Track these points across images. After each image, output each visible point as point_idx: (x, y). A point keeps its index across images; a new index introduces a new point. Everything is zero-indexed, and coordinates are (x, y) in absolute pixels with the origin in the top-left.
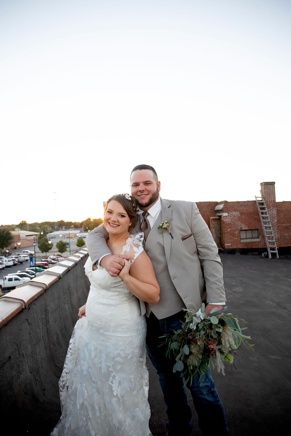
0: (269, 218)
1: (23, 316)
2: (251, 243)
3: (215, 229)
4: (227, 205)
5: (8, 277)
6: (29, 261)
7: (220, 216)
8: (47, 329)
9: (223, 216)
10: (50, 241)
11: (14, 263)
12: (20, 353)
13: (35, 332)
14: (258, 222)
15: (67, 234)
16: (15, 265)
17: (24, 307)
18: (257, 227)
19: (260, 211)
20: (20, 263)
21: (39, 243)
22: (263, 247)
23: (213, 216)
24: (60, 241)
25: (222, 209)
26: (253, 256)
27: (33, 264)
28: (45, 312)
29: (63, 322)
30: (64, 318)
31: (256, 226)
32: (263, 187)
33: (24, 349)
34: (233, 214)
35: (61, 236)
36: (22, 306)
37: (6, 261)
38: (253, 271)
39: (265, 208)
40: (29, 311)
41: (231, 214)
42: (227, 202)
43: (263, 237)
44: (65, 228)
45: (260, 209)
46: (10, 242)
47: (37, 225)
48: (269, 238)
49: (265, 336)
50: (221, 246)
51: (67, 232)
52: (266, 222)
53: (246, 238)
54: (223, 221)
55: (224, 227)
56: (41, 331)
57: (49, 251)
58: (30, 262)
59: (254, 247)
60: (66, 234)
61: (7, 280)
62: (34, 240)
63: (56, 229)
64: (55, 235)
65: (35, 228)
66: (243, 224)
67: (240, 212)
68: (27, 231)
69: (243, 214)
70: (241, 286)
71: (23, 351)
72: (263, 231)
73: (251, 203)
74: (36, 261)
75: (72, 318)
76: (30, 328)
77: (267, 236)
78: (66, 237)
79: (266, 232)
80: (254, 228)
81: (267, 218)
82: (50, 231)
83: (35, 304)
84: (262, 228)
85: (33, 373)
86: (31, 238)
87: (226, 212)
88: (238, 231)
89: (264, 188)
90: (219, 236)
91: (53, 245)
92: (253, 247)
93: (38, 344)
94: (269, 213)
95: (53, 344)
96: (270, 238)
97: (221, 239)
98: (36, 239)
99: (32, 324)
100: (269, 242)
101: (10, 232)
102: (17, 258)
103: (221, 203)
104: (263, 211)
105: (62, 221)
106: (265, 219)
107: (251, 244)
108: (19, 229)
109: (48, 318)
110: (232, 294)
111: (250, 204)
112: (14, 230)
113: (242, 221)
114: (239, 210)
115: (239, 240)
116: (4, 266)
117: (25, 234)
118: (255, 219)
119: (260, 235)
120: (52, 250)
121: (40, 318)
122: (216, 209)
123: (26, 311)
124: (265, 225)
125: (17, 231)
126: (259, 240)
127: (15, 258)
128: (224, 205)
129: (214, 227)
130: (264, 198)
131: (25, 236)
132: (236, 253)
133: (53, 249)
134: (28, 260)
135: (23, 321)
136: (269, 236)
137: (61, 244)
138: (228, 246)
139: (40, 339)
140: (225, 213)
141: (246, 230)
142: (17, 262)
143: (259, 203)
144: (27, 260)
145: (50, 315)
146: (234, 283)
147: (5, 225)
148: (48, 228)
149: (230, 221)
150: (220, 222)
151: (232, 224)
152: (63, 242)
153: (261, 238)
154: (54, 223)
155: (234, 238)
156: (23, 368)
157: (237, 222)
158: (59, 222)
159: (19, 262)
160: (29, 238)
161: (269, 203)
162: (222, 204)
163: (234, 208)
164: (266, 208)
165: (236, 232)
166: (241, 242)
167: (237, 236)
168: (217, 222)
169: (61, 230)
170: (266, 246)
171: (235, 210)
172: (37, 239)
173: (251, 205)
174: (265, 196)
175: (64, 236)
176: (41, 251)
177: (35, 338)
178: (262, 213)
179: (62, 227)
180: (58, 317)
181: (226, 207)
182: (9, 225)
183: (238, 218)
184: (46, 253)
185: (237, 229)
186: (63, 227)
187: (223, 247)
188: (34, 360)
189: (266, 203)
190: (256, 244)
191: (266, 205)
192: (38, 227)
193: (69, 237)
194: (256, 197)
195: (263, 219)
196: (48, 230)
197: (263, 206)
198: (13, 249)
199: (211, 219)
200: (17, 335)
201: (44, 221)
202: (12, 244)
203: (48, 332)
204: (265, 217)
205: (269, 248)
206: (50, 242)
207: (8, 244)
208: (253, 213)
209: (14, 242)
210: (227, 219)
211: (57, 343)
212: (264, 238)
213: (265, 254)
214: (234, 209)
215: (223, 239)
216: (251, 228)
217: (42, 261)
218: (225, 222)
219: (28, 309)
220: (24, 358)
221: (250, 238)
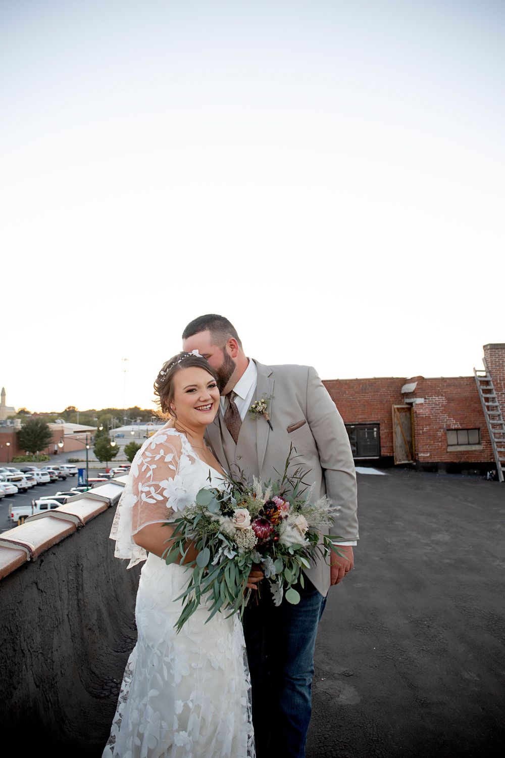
0: (499, 409)
1: (28, 576)
2: (467, 452)
3: (401, 427)
4: (422, 384)
5: (40, 502)
6: (77, 475)
7: (411, 404)
8: (79, 600)
9: (416, 404)
10: (113, 441)
11: (52, 478)
12: (17, 648)
13: (52, 607)
14: (480, 414)
15: (144, 431)
16: (53, 481)
17: (29, 560)
18: (478, 425)
19: (482, 396)
20: (61, 479)
21: (96, 445)
22: (489, 461)
23: (398, 403)
24: (131, 443)
25: (414, 392)
26: (469, 477)
27: (83, 481)
28: (76, 568)
29: (112, 587)
30: (115, 581)
31: (475, 422)
32: (489, 353)
33: (25, 640)
34: (434, 400)
35: (133, 433)
36: (26, 557)
37: (38, 474)
38: (470, 505)
39: (492, 389)
40: (41, 567)
41: (430, 400)
42: (424, 378)
43: (489, 442)
44: (141, 421)
45: (483, 392)
46: (47, 442)
47: (94, 415)
48: (499, 444)
49: (494, 630)
50: (412, 457)
51: (144, 427)
52: (494, 416)
53: (458, 444)
54: (416, 412)
55: (417, 423)
56: (66, 605)
57: (113, 459)
58: (79, 477)
59: (473, 461)
60: (142, 430)
61: (38, 506)
62: (87, 439)
63: (125, 422)
64: (123, 431)
65: (91, 419)
66: (452, 419)
67: (447, 397)
68: (76, 423)
69: (451, 400)
70: (447, 531)
71: (24, 645)
72: (488, 431)
73: (466, 382)
74: (89, 476)
75: (132, 580)
76: (42, 599)
77: (496, 440)
78: (142, 437)
79: (494, 434)
80: (472, 427)
81: (495, 409)
82: (115, 424)
83: (55, 554)
84: (486, 427)
85: (41, 686)
86: (82, 435)
87: (421, 397)
88: (442, 430)
89: (491, 354)
90: (409, 439)
91: (119, 449)
92: (470, 461)
93: (56, 628)
94: (500, 399)
95: (90, 629)
96: (501, 444)
97: (412, 444)
98: (91, 438)
99: (45, 592)
100: (499, 452)
101: (48, 424)
102: (57, 469)
103: (412, 380)
104: (488, 396)
105: (136, 409)
106: (493, 410)
107: (466, 454)
108: (63, 421)
109: (81, 580)
110: (430, 546)
111: (464, 383)
112: (55, 422)
113: (449, 413)
114: (445, 394)
115: (444, 447)
116: (35, 483)
117: (72, 429)
118: (474, 410)
119: (482, 438)
120: (116, 459)
121: (64, 579)
122: (403, 392)
123: (34, 567)
124: (491, 421)
125: (59, 423)
126: (482, 449)
127: (53, 469)
128: (417, 384)
129: (399, 423)
130: (489, 373)
131: (73, 433)
132: (439, 471)
133: (119, 456)
134: (76, 473)
135: (27, 586)
136: (500, 440)
137: (133, 448)
138: (425, 458)
139: (61, 620)
140: (420, 399)
141: (457, 430)
142: (56, 476)
143: (481, 381)
144: (74, 474)
145: (85, 575)
146: (434, 526)
147: (41, 413)
148: (112, 420)
149: (429, 413)
150: (410, 414)
151: (431, 417)
152: (137, 444)
153: (485, 444)
154: (122, 411)
155: (436, 443)
156: (20, 676)
157: (441, 415)
158: (130, 409)
159: (59, 477)
160: (78, 436)
161: (499, 382)
162: (415, 382)
163: (435, 390)
164: (494, 390)
165: (438, 432)
166: (448, 450)
167: (440, 440)
168: (404, 414)
169: (134, 424)
170: (494, 458)
171: (438, 394)
172: (93, 438)
173: (467, 385)
174: (492, 368)
175: (138, 435)
176: (98, 458)
177: (51, 618)
178: (487, 400)
179: (135, 418)
180: (104, 578)
181: (420, 387)
182: (46, 413)
183: (443, 408)
184: (107, 464)
185: (440, 428)
186: (138, 418)
187: (415, 459)
188: (47, 660)
189: (493, 381)
190: (475, 454)
191: (494, 385)
192: (96, 418)
193: (146, 436)
194: (476, 371)
195: (488, 410)
196: (112, 423)
197: (489, 387)
198: (52, 454)
199: (394, 408)
200: (12, 612)
201: (105, 408)
202: (50, 445)
203: (80, 606)
204: (491, 406)
205: (499, 463)
206: (113, 444)
207: (44, 446)
208: (470, 398)
209: (54, 443)
210: (422, 408)
211: (97, 627)
212: (491, 445)
213: (492, 473)
214: (435, 392)
215: (415, 444)
216: (467, 426)
217: (99, 477)
218: (419, 415)
219: (39, 562)
220: (24, 656)
221: (464, 443)
